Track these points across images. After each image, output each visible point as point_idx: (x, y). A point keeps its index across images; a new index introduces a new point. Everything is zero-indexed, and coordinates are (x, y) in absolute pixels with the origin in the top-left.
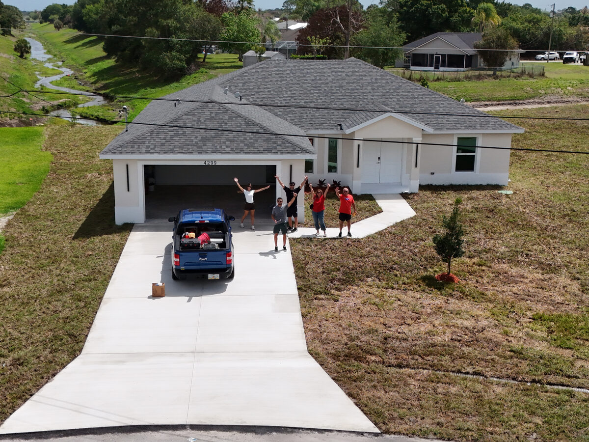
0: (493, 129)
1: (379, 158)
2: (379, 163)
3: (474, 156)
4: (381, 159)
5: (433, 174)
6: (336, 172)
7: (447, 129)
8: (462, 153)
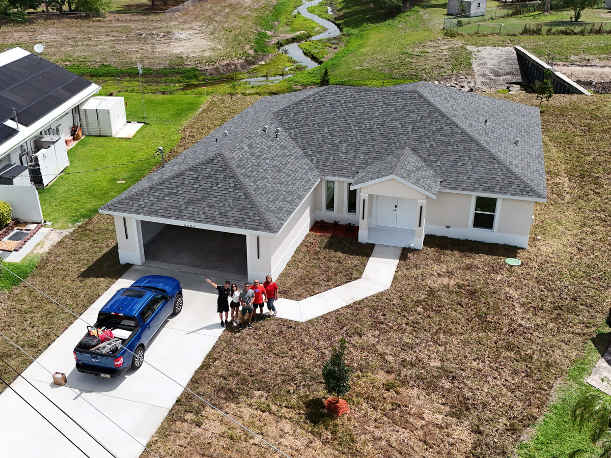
0: (512, 194)
1: (396, 206)
2: (395, 210)
3: (494, 215)
4: (398, 207)
5: (448, 227)
6: (355, 212)
7: (463, 189)
8: (481, 211)
